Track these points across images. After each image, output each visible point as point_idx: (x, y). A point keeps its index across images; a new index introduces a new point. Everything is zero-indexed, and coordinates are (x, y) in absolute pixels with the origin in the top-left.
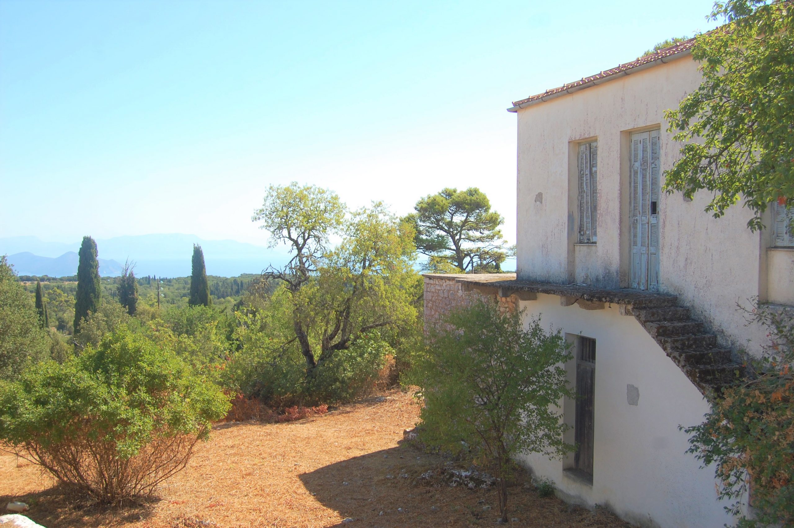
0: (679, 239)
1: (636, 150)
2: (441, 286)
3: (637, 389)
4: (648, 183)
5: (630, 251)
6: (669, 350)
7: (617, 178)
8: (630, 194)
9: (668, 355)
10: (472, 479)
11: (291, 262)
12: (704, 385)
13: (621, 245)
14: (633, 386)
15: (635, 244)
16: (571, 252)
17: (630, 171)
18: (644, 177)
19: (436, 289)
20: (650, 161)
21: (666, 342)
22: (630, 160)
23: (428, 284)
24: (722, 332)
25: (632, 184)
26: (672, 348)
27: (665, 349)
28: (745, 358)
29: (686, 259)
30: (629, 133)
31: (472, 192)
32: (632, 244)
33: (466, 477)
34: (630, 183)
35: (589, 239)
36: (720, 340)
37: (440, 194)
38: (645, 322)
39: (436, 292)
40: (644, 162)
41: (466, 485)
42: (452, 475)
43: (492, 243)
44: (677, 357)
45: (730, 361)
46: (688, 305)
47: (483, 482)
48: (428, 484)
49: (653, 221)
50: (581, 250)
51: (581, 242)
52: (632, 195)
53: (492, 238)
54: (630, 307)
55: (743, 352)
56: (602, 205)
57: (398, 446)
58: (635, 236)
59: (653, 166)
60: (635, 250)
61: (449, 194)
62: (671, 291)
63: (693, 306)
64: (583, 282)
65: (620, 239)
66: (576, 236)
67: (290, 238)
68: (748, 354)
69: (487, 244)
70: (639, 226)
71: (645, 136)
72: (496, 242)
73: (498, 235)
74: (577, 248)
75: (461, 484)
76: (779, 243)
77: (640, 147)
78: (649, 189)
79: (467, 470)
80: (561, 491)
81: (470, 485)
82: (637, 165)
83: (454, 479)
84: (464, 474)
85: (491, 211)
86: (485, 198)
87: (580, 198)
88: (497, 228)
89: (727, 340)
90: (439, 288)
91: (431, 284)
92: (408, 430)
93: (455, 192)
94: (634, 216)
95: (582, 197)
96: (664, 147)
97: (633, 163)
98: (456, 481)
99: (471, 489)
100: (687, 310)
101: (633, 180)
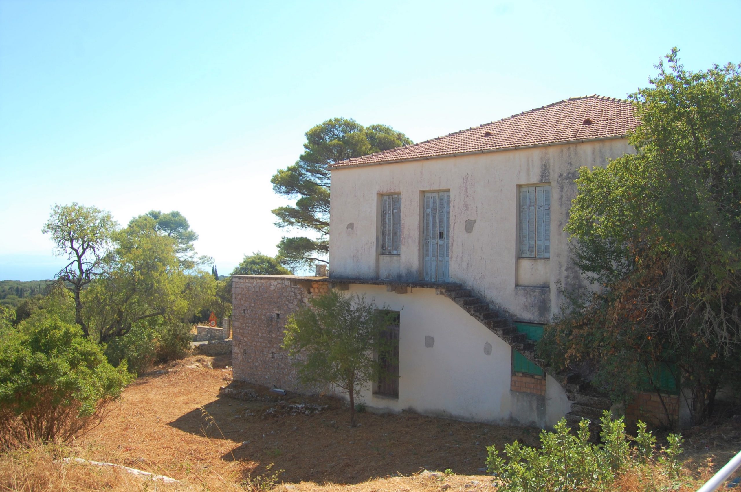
0: (462, 253)
1: (428, 202)
2: (251, 283)
3: (433, 338)
4: (437, 221)
5: (423, 260)
6: (472, 312)
7: (417, 218)
8: (424, 227)
9: (471, 315)
10: (307, 408)
11: (66, 267)
12: (496, 329)
13: (419, 256)
14: (429, 337)
15: (427, 255)
16: (377, 260)
17: (424, 214)
18: (434, 217)
19: (246, 286)
20: (438, 209)
21: (469, 308)
22: (424, 208)
23: (237, 282)
24: (493, 302)
25: (425, 221)
26: (475, 311)
27: (469, 312)
28: (507, 315)
29: (468, 264)
30: (423, 192)
31: (176, 215)
32: (425, 255)
33: (302, 408)
34: (423, 221)
35: (390, 252)
36: (491, 306)
37: (147, 215)
38: (455, 298)
39: (246, 288)
40: (434, 209)
41: (304, 413)
42: (292, 408)
43: (187, 254)
44: (478, 315)
45: (498, 317)
46: (469, 288)
47: (315, 409)
48: (274, 416)
49: (441, 242)
50: (385, 260)
51: (383, 254)
52: (425, 227)
53: (185, 250)
54: (443, 291)
55: (505, 311)
56: (405, 232)
57: (217, 399)
58: (427, 251)
59: (441, 211)
60: (427, 259)
61: (155, 215)
62: (457, 281)
63: (472, 289)
64: (386, 278)
65: (419, 253)
66: (380, 250)
67: (72, 248)
68: (509, 313)
69: (183, 254)
70: (430, 246)
71: (436, 194)
72: (190, 253)
73: (191, 248)
74: (381, 258)
75: (299, 413)
76: (524, 255)
77: (431, 201)
78: (438, 224)
79: (301, 404)
80: (371, 407)
81: (307, 412)
82: (429, 211)
83: (294, 410)
84: (300, 406)
85: (189, 230)
86: (185, 220)
87: (382, 227)
88: (191, 243)
89: (495, 306)
90: (249, 285)
91: (240, 282)
92: (223, 387)
93: (159, 214)
94: (426, 239)
95: (385, 227)
96: (452, 202)
97: (425, 209)
98: (295, 412)
99: (308, 415)
100: (470, 291)
101: (425, 219)
